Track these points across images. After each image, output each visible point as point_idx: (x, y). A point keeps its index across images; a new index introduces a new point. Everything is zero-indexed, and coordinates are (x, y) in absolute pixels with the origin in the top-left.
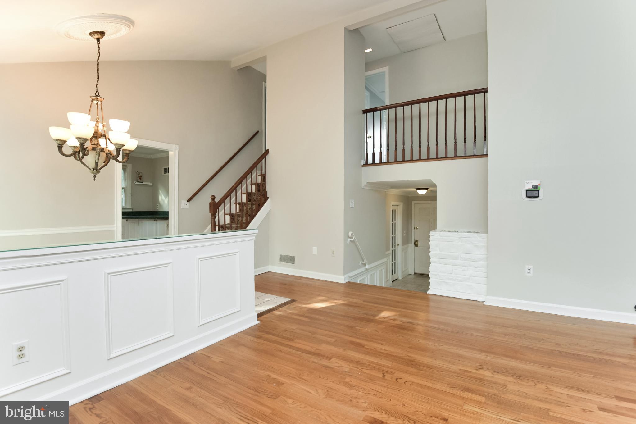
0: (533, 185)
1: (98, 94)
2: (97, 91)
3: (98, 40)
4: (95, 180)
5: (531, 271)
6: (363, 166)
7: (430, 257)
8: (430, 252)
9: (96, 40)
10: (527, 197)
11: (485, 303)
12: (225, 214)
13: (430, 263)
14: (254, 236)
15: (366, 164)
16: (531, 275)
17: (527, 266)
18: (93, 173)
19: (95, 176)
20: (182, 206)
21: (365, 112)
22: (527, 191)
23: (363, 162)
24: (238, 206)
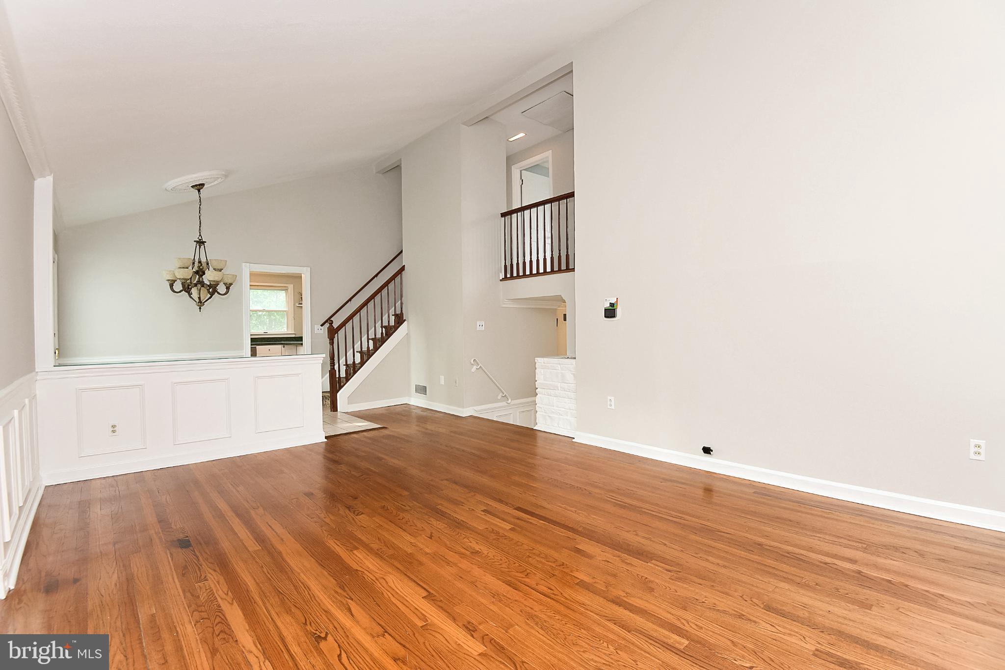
0: (610, 303)
1: (201, 237)
2: (200, 235)
3: (199, 191)
4: (200, 311)
5: (613, 403)
6: (501, 280)
7: (537, 387)
8: (536, 381)
9: (197, 191)
10: (605, 317)
11: (573, 440)
12: (368, 339)
13: (537, 395)
14: (321, 359)
15: (505, 278)
16: (613, 407)
17: (609, 398)
18: (198, 306)
19: (200, 309)
20: (316, 331)
21: (504, 215)
22: (605, 310)
23: (502, 276)
24: (384, 329)
